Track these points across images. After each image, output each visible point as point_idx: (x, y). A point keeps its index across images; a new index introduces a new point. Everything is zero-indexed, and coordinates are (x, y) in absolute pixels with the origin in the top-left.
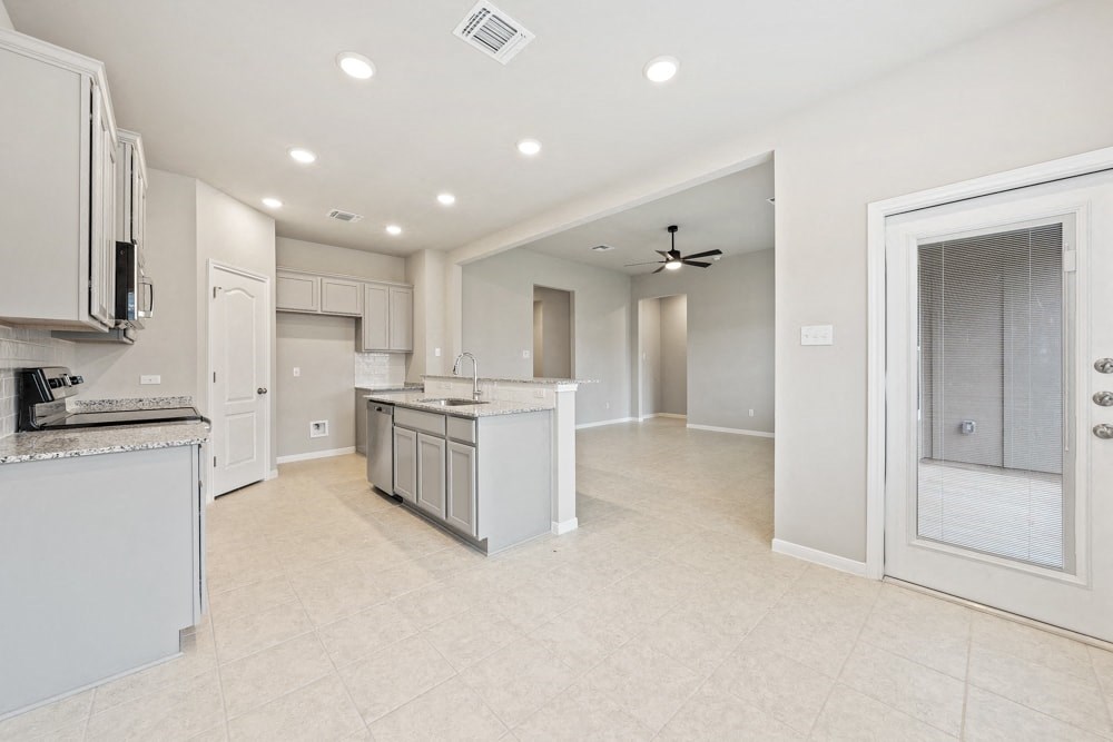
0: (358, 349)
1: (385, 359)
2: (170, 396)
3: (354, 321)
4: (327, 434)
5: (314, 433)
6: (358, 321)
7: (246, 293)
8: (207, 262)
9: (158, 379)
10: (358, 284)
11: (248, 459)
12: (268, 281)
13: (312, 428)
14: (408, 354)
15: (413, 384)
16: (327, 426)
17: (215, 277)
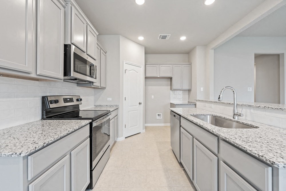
0: (171, 89)
1: (181, 92)
2: (113, 105)
3: (170, 79)
4: (161, 118)
5: (158, 117)
6: (171, 78)
7: (136, 71)
8: (123, 61)
9: (110, 99)
10: (171, 65)
11: (136, 126)
12: (142, 67)
13: (157, 116)
14: (189, 91)
15: (191, 102)
16: (161, 115)
17: (126, 67)
